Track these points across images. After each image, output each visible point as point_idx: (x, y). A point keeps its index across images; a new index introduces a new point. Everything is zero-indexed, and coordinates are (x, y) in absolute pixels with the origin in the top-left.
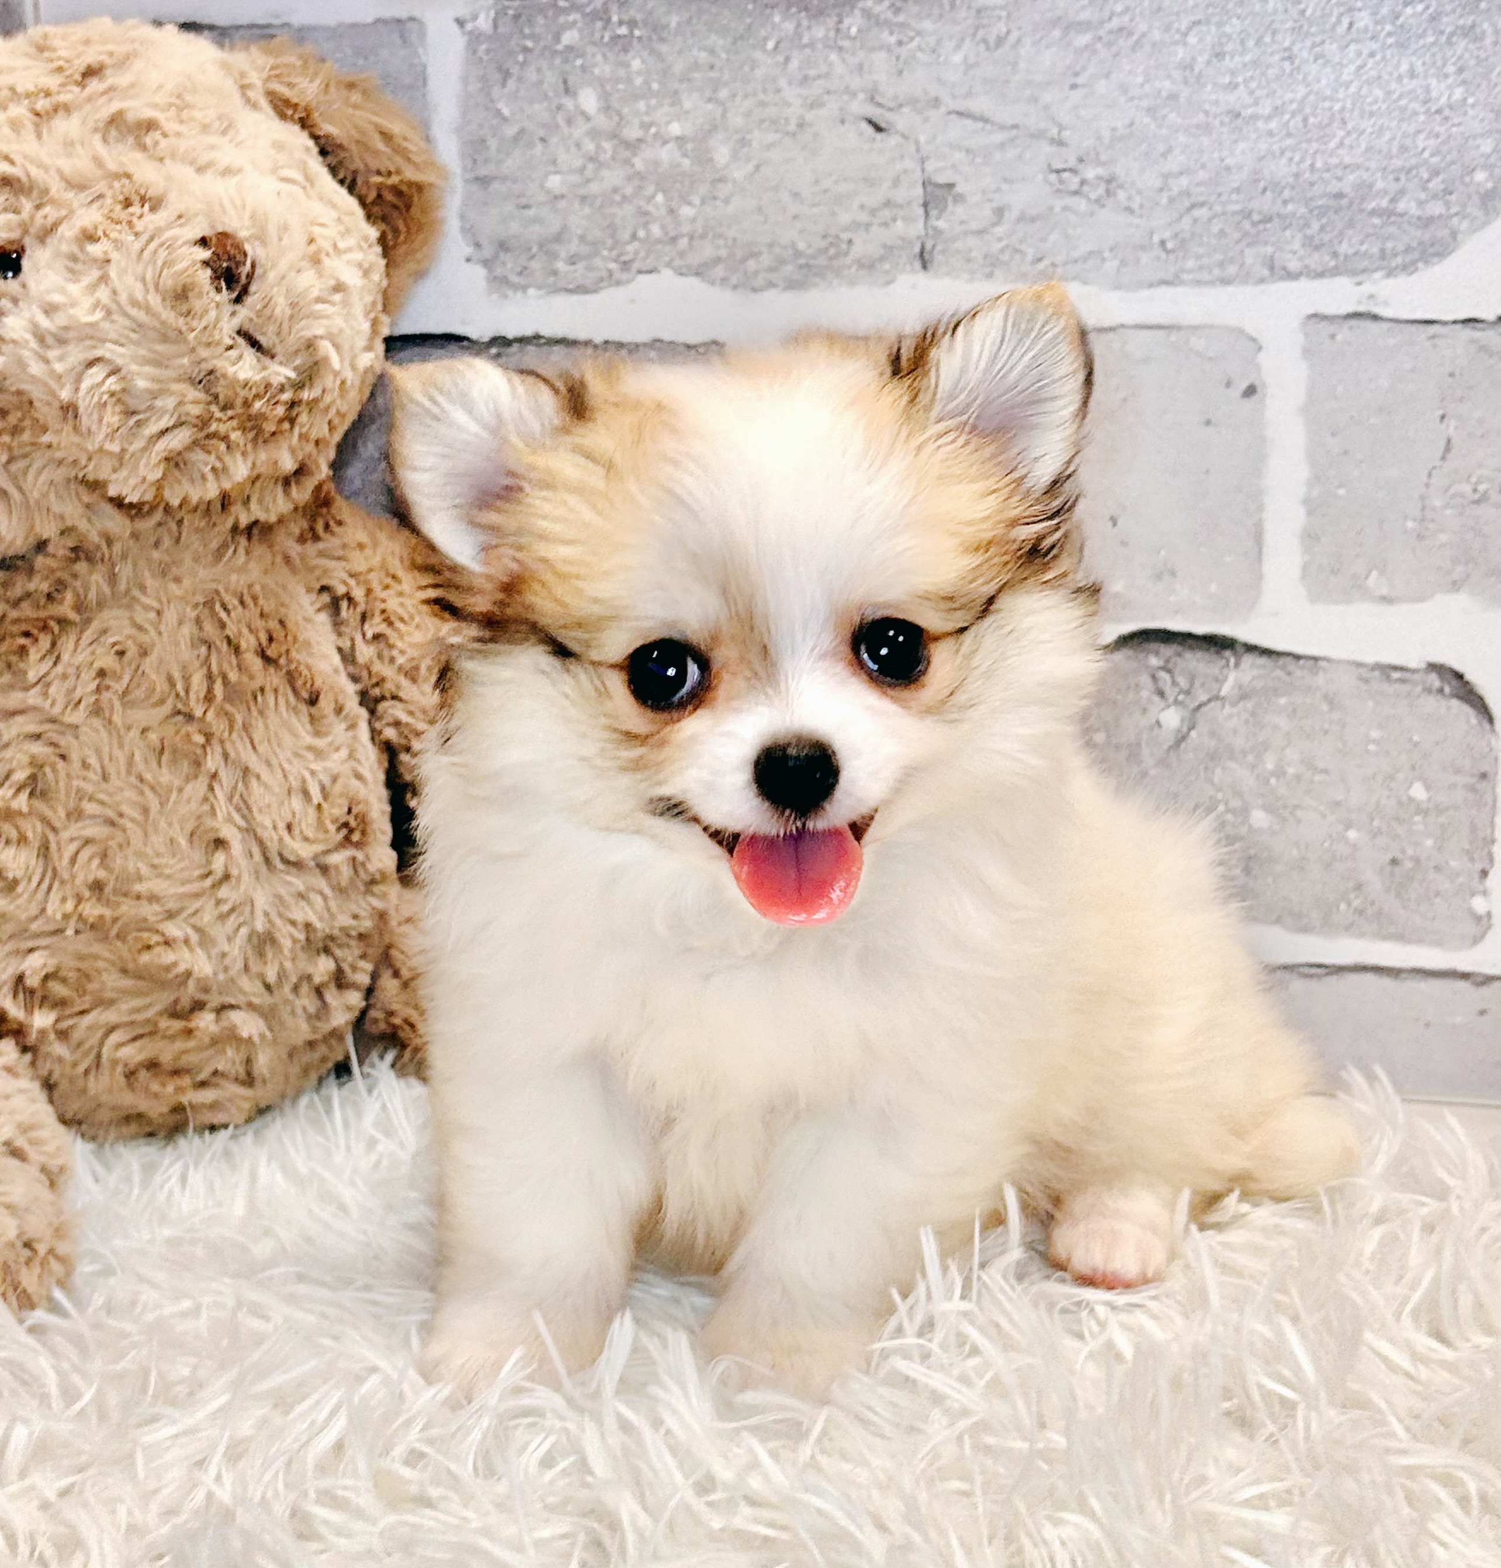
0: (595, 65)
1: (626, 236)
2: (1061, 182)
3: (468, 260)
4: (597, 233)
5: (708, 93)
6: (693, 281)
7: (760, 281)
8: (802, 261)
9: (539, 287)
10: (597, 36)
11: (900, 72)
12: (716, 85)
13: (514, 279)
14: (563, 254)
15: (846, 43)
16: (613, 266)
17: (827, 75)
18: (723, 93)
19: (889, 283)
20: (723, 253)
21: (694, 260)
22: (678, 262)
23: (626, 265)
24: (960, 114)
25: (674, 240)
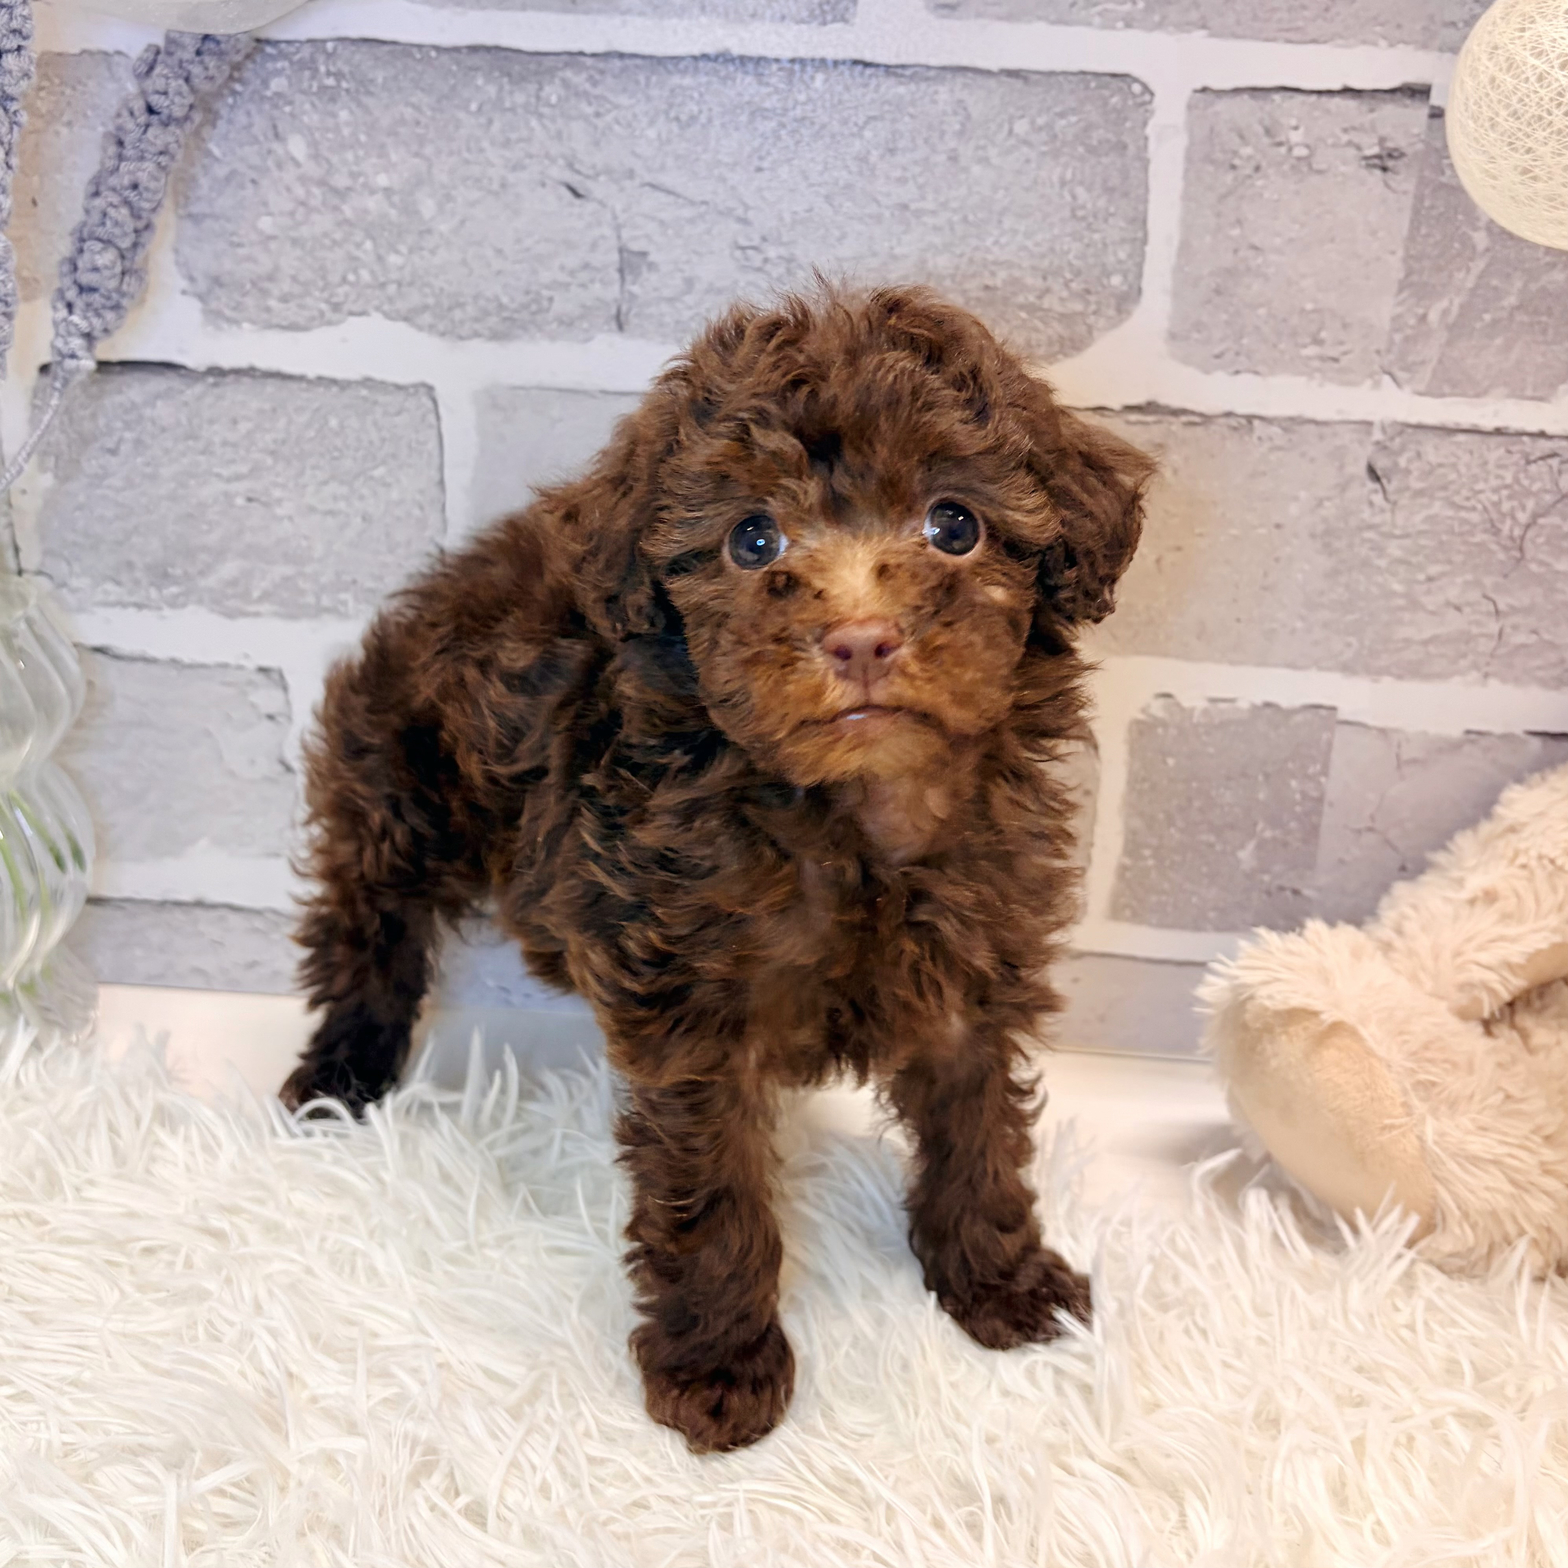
0: (304, 113)
1: (335, 278)
2: (747, 259)
3: (184, 292)
4: (307, 275)
5: (414, 148)
6: (402, 326)
7: (465, 331)
8: (506, 314)
9: (253, 322)
10: (305, 85)
11: (597, 144)
12: (422, 141)
13: (228, 313)
14: (276, 292)
15: (545, 110)
16: (324, 306)
17: (528, 140)
18: (428, 150)
19: (587, 340)
20: (431, 301)
21: (401, 306)
22: (386, 307)
23: (336, 307)
24: (654, 187)
25: (383, 286)
